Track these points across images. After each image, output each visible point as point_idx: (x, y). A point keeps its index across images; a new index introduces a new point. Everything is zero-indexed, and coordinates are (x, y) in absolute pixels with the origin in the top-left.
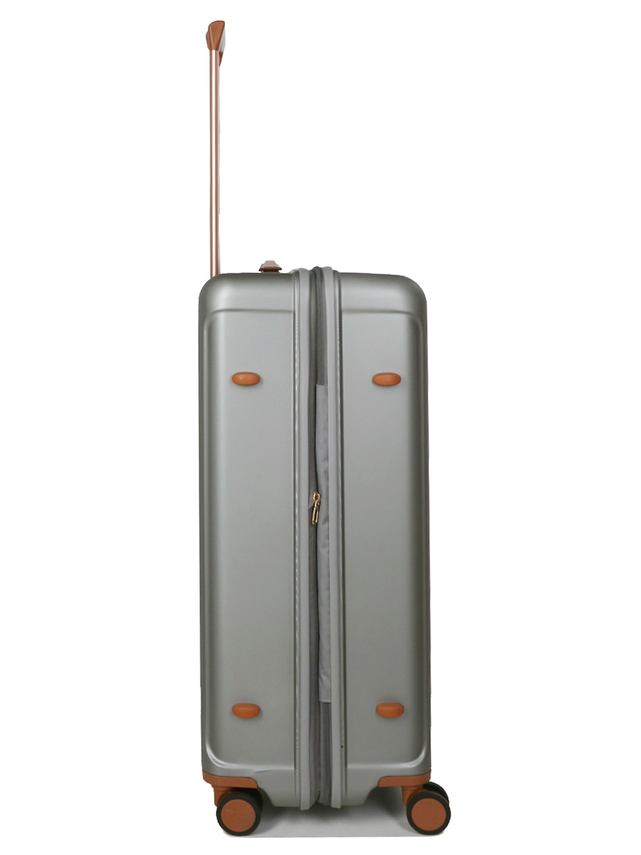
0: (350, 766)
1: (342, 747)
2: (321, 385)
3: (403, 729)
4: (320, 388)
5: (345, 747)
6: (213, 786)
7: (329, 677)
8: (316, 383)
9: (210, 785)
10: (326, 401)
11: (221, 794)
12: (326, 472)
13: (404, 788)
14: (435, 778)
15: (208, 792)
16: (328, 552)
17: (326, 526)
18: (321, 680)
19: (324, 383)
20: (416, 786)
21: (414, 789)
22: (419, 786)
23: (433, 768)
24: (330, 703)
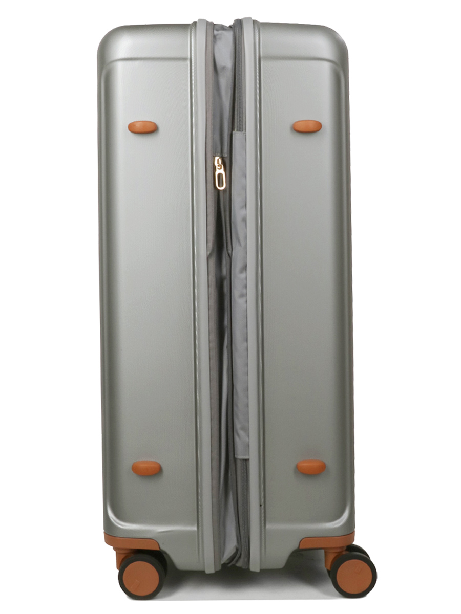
0: (268, 526)
1: (261, 505)
2: (240, 131)
3: (325, 488)
4: (237, 135)
5: (263, 505)
6: (115, 549)
7: (246, 430)
8: (233, 129)
9: (112, 547)
10: (244, 148)
11: (123, 556)
12: (245, 220)
13: (326, 550)
14: (358, 542)
15: (110, 555)
16: (246, 302)
17: (243, 276)
18: (238, 435)
19: (242, 129)
20: (340, 548)
21: (338, 550)
22: (342, 547)
23: (356, 530)
24: (249, 459)
